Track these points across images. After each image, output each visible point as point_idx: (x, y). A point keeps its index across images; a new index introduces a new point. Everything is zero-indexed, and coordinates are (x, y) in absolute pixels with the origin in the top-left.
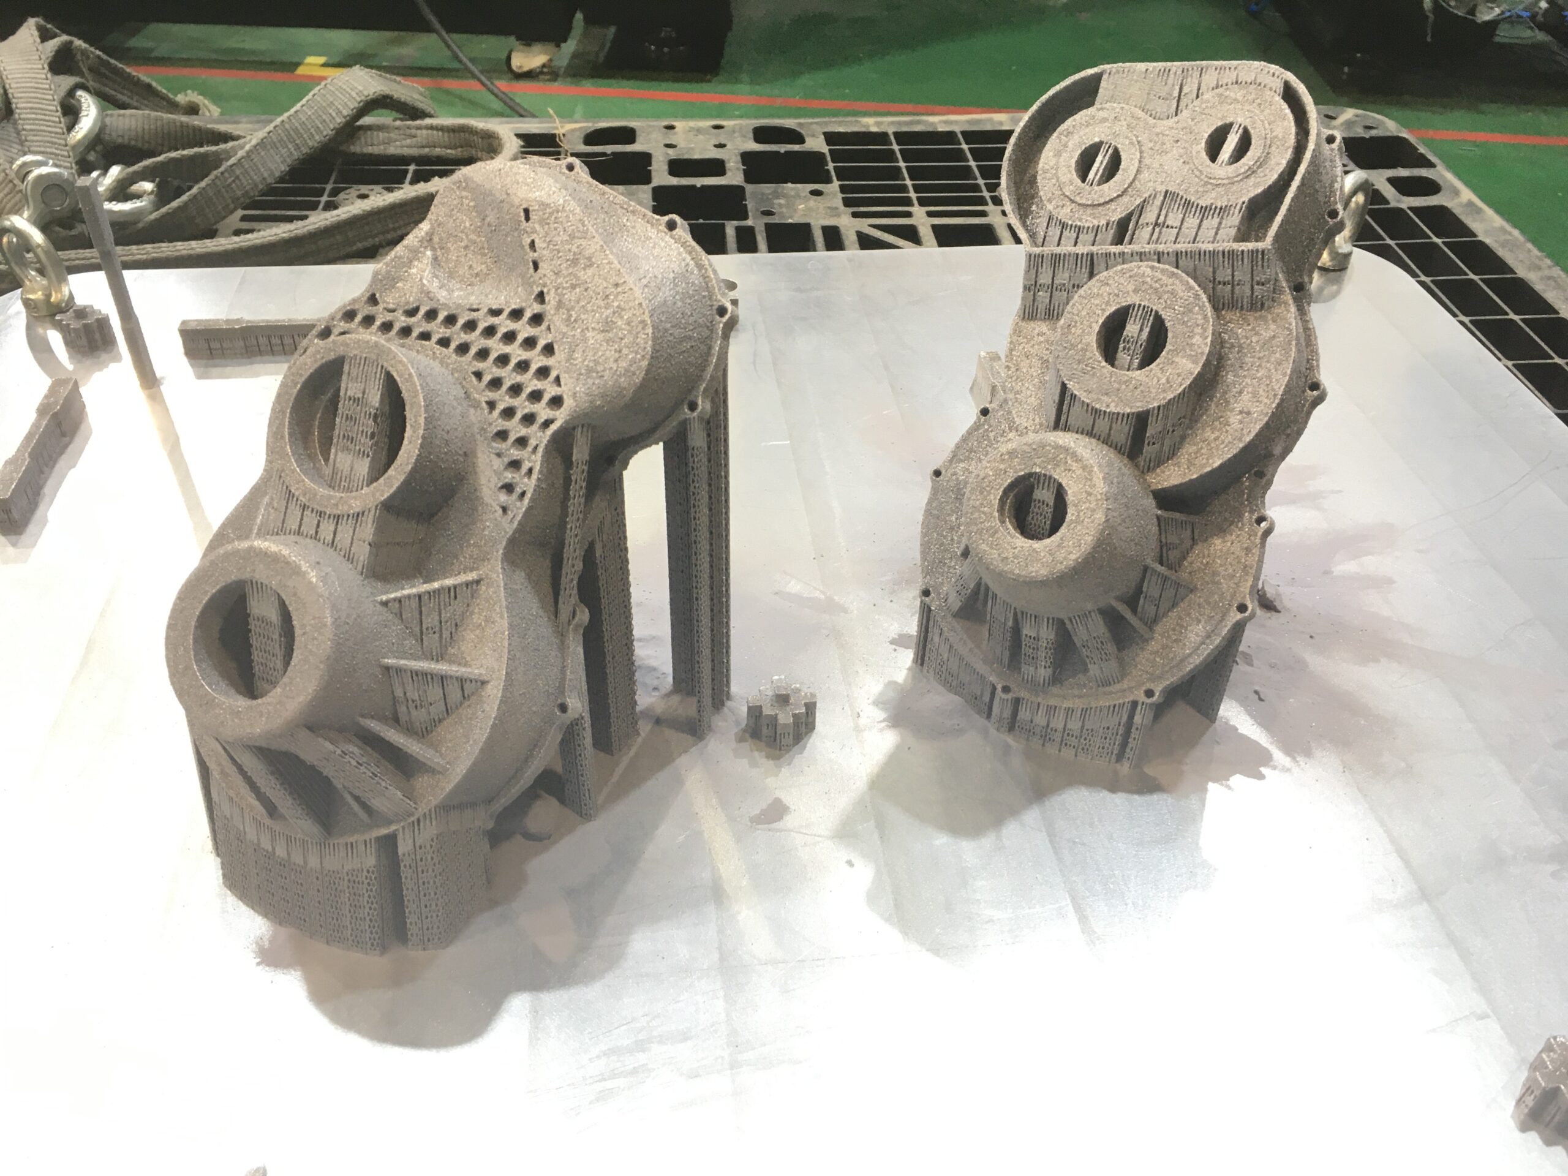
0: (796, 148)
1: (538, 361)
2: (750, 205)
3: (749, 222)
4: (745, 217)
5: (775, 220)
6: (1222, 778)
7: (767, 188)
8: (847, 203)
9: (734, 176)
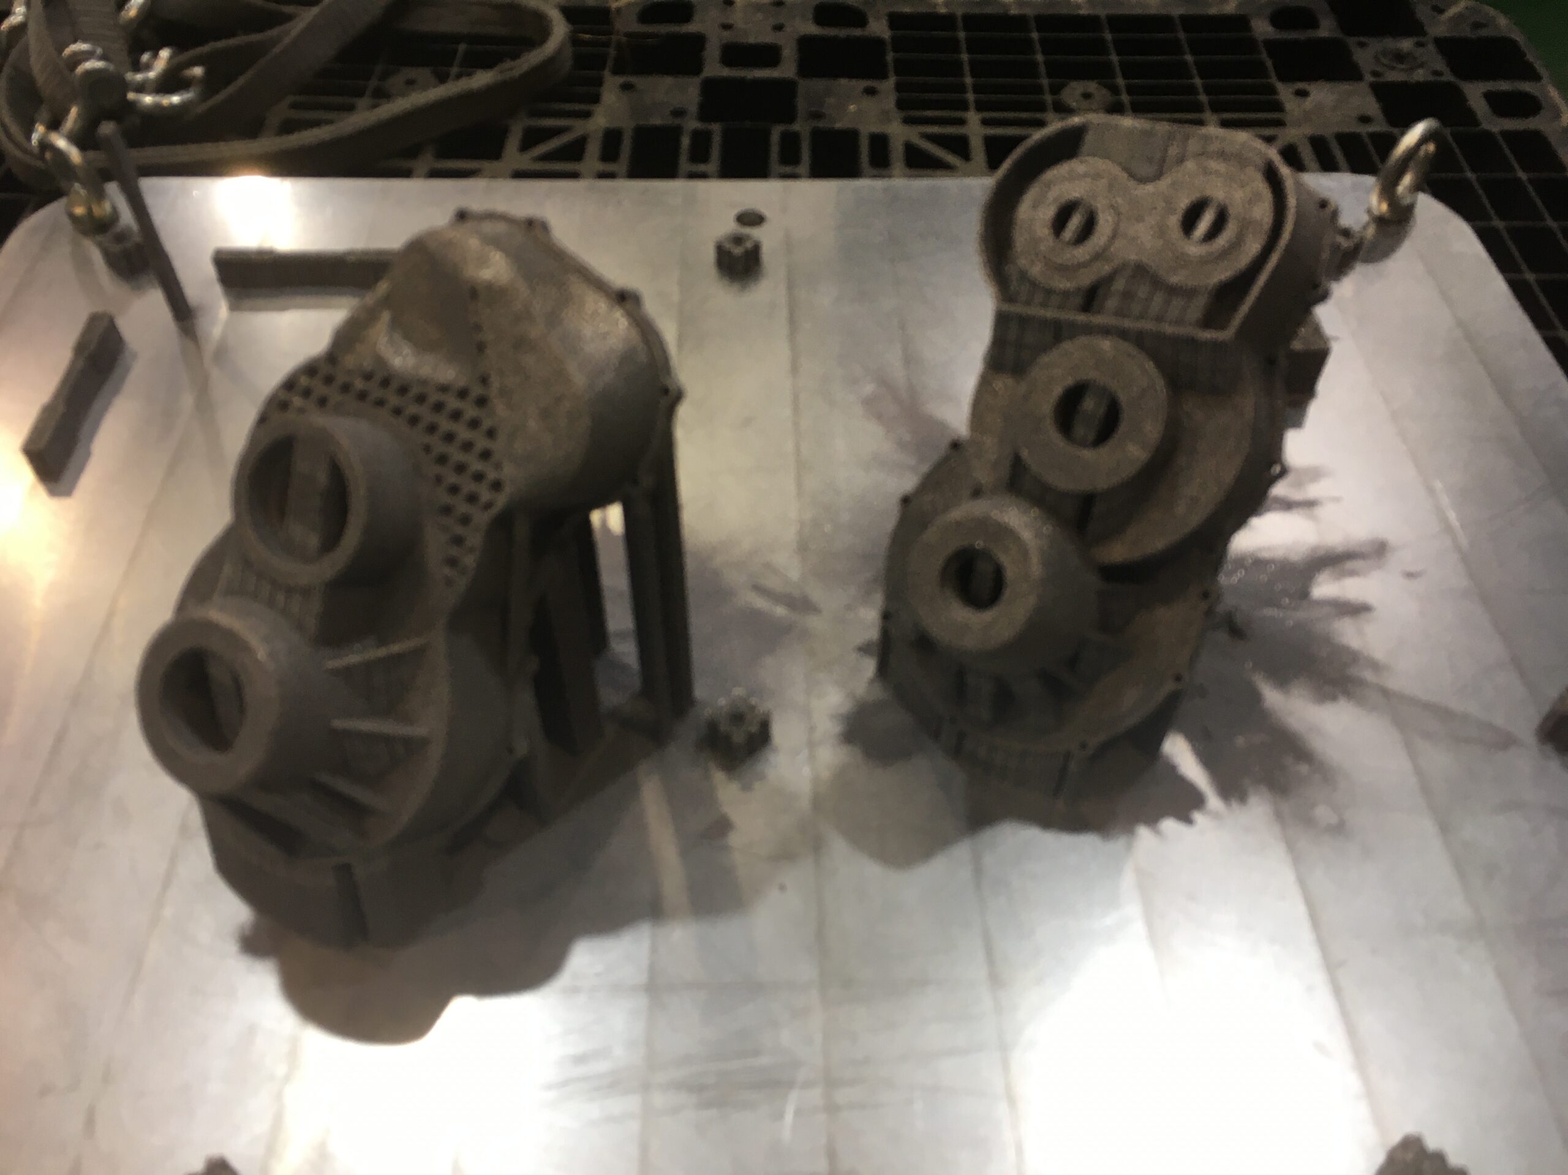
0: (857, 32)
1: (482, 443)
2: (802, 105)
3: (796, 127)
4: (792, 119)
5: (821, 124)
6: (1152, 820)
7: (818, 84)
8: (901, 105)
9: (787, 70)
